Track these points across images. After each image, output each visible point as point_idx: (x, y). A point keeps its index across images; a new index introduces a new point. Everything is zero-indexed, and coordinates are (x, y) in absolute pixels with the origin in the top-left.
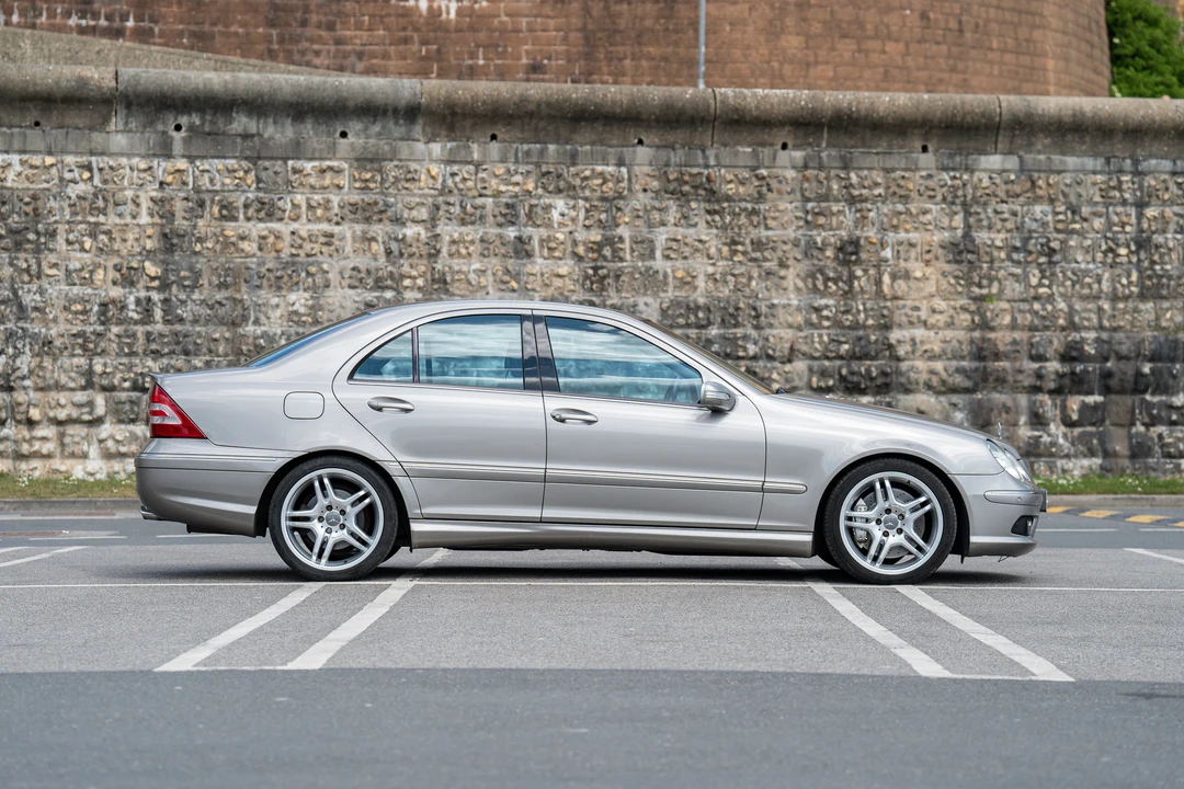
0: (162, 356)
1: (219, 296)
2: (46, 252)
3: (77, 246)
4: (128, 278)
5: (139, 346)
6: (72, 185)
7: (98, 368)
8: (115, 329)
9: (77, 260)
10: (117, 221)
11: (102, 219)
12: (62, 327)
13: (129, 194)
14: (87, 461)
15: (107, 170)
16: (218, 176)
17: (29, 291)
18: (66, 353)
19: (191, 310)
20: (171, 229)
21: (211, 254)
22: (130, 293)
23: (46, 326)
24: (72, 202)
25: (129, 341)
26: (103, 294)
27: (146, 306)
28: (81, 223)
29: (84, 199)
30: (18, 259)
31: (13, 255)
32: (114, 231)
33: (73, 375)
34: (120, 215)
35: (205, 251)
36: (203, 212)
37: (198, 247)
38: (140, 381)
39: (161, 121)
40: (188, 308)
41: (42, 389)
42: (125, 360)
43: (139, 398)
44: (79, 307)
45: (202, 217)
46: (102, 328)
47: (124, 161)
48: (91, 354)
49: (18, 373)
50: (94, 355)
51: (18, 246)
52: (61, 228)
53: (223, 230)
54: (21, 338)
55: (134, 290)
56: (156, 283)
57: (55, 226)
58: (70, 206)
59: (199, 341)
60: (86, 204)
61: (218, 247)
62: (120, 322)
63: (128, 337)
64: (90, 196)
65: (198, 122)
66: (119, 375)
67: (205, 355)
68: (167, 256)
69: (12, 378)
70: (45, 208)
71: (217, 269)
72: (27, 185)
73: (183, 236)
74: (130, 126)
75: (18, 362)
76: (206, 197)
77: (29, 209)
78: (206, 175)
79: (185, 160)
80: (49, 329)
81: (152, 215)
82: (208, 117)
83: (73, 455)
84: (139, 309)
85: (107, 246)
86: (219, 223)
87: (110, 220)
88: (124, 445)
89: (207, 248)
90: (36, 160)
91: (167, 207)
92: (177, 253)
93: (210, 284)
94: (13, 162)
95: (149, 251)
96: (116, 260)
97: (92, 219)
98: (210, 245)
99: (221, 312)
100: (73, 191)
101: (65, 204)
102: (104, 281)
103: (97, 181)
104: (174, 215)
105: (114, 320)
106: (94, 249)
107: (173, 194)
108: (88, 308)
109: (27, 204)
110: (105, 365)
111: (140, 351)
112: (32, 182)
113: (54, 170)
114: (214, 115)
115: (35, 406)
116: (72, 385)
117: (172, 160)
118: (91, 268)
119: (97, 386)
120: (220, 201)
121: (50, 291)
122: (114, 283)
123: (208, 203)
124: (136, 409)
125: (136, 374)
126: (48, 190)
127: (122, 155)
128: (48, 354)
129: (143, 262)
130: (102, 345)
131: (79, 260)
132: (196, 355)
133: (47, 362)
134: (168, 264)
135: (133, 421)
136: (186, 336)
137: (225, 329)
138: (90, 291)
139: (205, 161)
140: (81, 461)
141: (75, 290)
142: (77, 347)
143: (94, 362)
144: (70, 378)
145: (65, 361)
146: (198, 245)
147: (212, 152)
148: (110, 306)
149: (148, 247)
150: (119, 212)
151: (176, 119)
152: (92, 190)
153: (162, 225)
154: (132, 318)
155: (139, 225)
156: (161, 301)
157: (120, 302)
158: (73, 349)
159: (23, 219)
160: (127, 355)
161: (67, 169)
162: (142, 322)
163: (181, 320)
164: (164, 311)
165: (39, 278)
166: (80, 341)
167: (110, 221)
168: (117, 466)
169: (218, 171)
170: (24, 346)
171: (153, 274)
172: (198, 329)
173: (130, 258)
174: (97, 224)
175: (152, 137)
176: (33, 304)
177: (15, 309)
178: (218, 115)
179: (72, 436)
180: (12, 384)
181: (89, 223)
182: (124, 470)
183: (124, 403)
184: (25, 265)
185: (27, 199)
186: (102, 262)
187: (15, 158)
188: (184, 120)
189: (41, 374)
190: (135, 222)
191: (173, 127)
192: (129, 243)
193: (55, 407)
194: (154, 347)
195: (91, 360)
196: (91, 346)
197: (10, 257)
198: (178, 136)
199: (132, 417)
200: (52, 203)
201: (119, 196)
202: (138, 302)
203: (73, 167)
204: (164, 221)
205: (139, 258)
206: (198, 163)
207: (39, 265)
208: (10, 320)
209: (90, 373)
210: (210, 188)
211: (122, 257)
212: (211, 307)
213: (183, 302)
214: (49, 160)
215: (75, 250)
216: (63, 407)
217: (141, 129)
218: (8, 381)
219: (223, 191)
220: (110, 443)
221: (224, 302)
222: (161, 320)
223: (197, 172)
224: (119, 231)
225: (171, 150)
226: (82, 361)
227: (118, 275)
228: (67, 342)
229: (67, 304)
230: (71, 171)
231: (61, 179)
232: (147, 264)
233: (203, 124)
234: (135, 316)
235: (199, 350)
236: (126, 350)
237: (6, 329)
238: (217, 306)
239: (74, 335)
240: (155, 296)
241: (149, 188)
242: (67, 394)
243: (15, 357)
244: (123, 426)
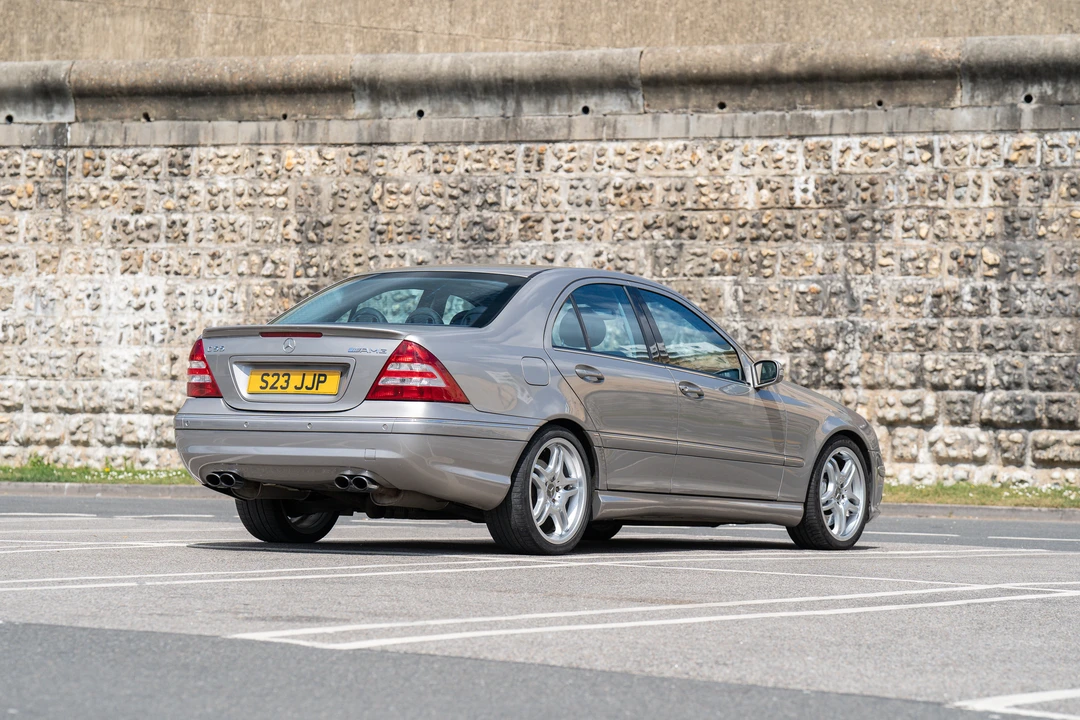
0: (997, 351)
1: (1062, 285)
2: (881, 240)
3: (913, 233)
4: (964, 265)
5: (974, 340)
6: (912, 167)
7: (929, 364)
8: (949, 322)
9: (913, 247)
10: (957, 204)
11: (941, 202)
12: (894, 320)
13: (971, 174)
14: (916, 465)
15: (949, 149)
16: (1069, 150)
17: (862, 283)
18: (896, 348)
19: (1031, 301)
20: (1013, 212)
21: (1056, 237)
22: (966, 282)
23: (877, 319)
24: (910, 186)
25: (962, 335)
26: (938, 284)
27: (982, 298)
28: (919, 207)
29: (923, 182)
30: (851, 248)
31: (848, 244)
32: (953, 215)
33: (903, 371)
34: (959, 198)
35: (1049, 235)
36: (1050, 191)
37: (1042, 231)
38: (973, 379)
39: (1007, 94)
40: (1028, 299)
41: (871, 387)
42: (958, 356)
43: (973, 398)
44: (911, 299)
45: (1048, 197)
46: (935, 321)
47: (967, 139)
48: (922, 349)
49: (847, 370)
50: (925, 351)
51: (854, 234)
52: (898, 215)
53: (1071, 211)
54: (851, 332)
55: (971, 279)
56: (994, 271)
57: (891, 212)
58: (909, 190)
59: (1037, 335)
60: (925, 188)
61: (1065, 230)
62: (955, 315)
63: (962, 330)
64: (930, 179)
65: (1050, 92)
66: (951, 372)
67: (1044, 350)
68: (1007, 242)
69: (841, 375)
70: (882, 194)
71: (1061, 254)
72: (866, 169)
73: (1026, 219)
74: (976, 99)
75: (848, 359)
76: (1055, 175)
77: (866, 195)
78: (1056, 151)
79: (1035, 134)
80: (880, 323)
81: (993, 197)
82: (1061, 86)
83: (901, 459)
84: (974, 300)
85: (943, 232)
86: (1067, 203)
87: (949, 204)
88: (954, 449)
89: (1052, 232)
90: (875, 142)
91: (1011, 185)
92: (1018, 238)
93: (1054, 272)
94: (853, 146)
95: (987, 237)
96: (953, 247)
97: (931, 204)
98: (1054, 228)
99: (1062, 301)
100: (912, 174)
101: (903, 188)
102: (939, 270)
103: (938, 162)
104: (1017, 197)
105: (948, 313)
106: (931, 236)
107: (1018, 173)
108: (921, 299)
109: (865, 190)
110: (936, 361)
111: (975, 346)
112: (870, 166)
113: (893, 154)
114: (1068, 82)
115: (863, 404)
116: (901, 382)
117: (1020, 135)
118: (926, 256)
119: (928, 384)
120: (1069, 178)
121: (883, 282)
122: (950, 272)
123: (1056, 181)
124: (968, 409)
125: (969, 371)
126: (887, 173)
127: (967, 131)
128: (878, 349)
129: (982, 248)
130: (934, 339)
131: (914, 248)
132: (1035, 350)
133: (877, 358)
134: (1008, 251)
135: (965, 423)
136: (1024, 330)
137: (1068, 320)
138: (924, 281)
139: (1055, 134)
140: (911, 465)
141: (909, 280)
142: (908, 342)
143: (925, 358)
144: (900, 375)
145: (895, 357)
146: (1043, 228)
147: (1064, 124)
148: (944, 297)
149: (987, 233)
150: (958, 195)
151: (1026, 89)
152: (932, 172)
153: (1005, 208)
154: (966, 310)
155: (979, 208)
156: (999, 291)
157: (954, 292)
158: (904, 344)
159: (860, 205)
160: (960, 350)
161: (907, 150)
162: (979, 315)
163: (1020, 312)
164: (1002, 302)
165: (872, 268)
166: (911, 335)
167: (949, 206)
168: (947, 470)
169: (1070, 145)
170: (854, 340)
171: (991, 262)
172: (1037, 321)
173: (968, 245)
174: (935, 208)
175: (999, 111)
176: (865, 296)
177: (846, 301)
178: (1072, 83)
179: (901, 437)
180: (841, 381)
181: (928, 208)
182: (953, 476)
183: (955, 403)
184: (859, 255)
185: (865, 185)
186: (939, 249)
187: (855, 141)
188: (1034, 90)
189: (870, 370)
190: (975, 204)
191: (1022, 99)
192: (968, 228)
193: (884, 406)
194: (988, 341)
195: (922, 356)
196: (922, 341)
197: (845, 247)
198: (1027, 109)
199: (964, 418)
200: (891, 188)
201: (960, 178)
202: (974, 292)
203: (914, 149)
204: (1007, 203)
205: (978, 244)
206: (1047, 137)
207: (874, 255)
208: (841, 314)
209: (920, 370)
210: (1060, 164)
211: (959, 244)
212: (1053, 299)
213: (1022, 292)
214: (889, 141)
215: (911, 238)
216: (891, 406)
217: (987, 103)
218: (837, 378)
219: (1074, 167)
220: (940, 447)
221: (1067, 291)
222: (998, 312)
223: (1046, 147)
224: (959, 215)
225: (1019, 124)
226: (913, 358)
227: (955, 264)
228: (897, 336)
229: (899, 296)
230: (911, 152)
231: (901, 161)
232: (986, 251)
233: (1056, 93)
234: (970, 308)
235: (1037, 345)
236: (959, 345)
237: (837, 323)
238: (1059, 296)
239: (905, 329)
240: (993, 286)
241: (992, 168)
242: (897, 392)
243: (846, 351)
244: (957, 429)
